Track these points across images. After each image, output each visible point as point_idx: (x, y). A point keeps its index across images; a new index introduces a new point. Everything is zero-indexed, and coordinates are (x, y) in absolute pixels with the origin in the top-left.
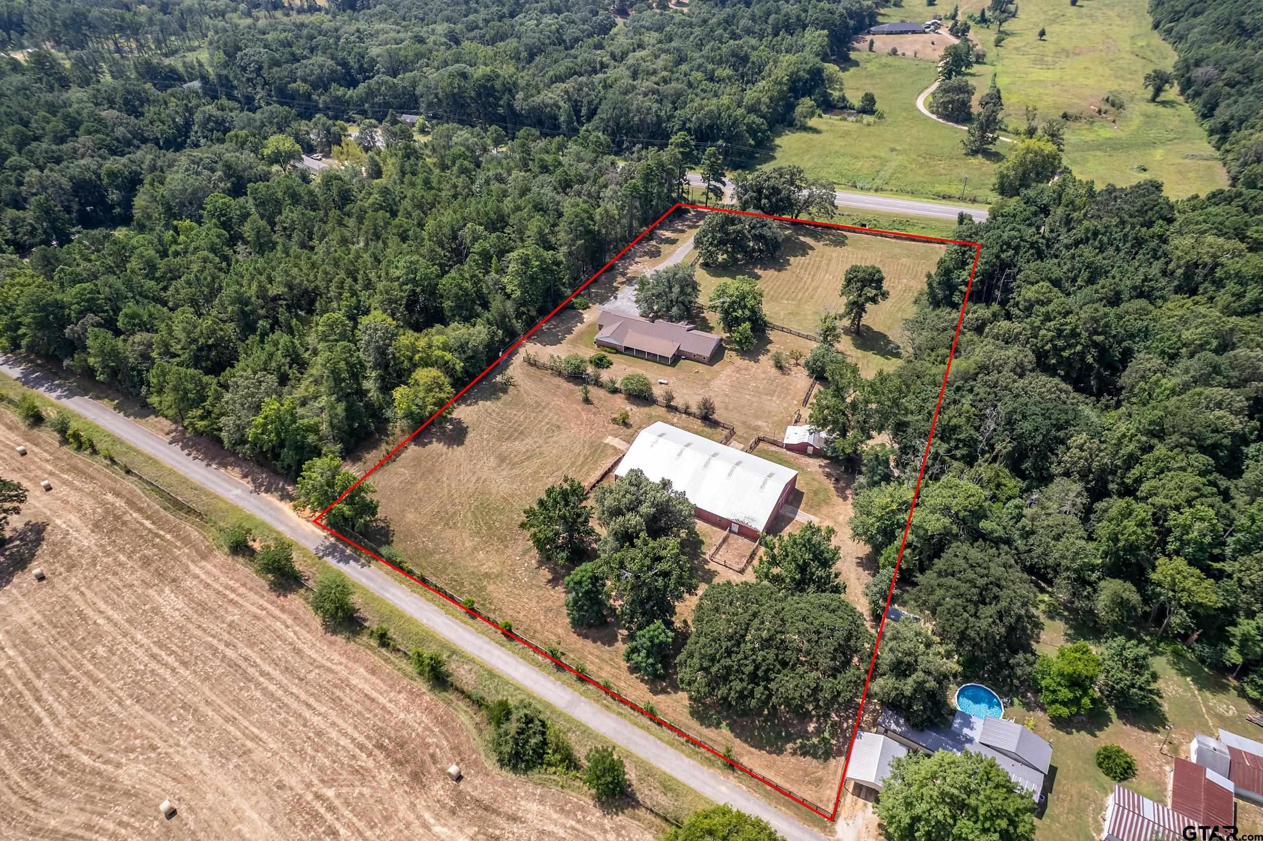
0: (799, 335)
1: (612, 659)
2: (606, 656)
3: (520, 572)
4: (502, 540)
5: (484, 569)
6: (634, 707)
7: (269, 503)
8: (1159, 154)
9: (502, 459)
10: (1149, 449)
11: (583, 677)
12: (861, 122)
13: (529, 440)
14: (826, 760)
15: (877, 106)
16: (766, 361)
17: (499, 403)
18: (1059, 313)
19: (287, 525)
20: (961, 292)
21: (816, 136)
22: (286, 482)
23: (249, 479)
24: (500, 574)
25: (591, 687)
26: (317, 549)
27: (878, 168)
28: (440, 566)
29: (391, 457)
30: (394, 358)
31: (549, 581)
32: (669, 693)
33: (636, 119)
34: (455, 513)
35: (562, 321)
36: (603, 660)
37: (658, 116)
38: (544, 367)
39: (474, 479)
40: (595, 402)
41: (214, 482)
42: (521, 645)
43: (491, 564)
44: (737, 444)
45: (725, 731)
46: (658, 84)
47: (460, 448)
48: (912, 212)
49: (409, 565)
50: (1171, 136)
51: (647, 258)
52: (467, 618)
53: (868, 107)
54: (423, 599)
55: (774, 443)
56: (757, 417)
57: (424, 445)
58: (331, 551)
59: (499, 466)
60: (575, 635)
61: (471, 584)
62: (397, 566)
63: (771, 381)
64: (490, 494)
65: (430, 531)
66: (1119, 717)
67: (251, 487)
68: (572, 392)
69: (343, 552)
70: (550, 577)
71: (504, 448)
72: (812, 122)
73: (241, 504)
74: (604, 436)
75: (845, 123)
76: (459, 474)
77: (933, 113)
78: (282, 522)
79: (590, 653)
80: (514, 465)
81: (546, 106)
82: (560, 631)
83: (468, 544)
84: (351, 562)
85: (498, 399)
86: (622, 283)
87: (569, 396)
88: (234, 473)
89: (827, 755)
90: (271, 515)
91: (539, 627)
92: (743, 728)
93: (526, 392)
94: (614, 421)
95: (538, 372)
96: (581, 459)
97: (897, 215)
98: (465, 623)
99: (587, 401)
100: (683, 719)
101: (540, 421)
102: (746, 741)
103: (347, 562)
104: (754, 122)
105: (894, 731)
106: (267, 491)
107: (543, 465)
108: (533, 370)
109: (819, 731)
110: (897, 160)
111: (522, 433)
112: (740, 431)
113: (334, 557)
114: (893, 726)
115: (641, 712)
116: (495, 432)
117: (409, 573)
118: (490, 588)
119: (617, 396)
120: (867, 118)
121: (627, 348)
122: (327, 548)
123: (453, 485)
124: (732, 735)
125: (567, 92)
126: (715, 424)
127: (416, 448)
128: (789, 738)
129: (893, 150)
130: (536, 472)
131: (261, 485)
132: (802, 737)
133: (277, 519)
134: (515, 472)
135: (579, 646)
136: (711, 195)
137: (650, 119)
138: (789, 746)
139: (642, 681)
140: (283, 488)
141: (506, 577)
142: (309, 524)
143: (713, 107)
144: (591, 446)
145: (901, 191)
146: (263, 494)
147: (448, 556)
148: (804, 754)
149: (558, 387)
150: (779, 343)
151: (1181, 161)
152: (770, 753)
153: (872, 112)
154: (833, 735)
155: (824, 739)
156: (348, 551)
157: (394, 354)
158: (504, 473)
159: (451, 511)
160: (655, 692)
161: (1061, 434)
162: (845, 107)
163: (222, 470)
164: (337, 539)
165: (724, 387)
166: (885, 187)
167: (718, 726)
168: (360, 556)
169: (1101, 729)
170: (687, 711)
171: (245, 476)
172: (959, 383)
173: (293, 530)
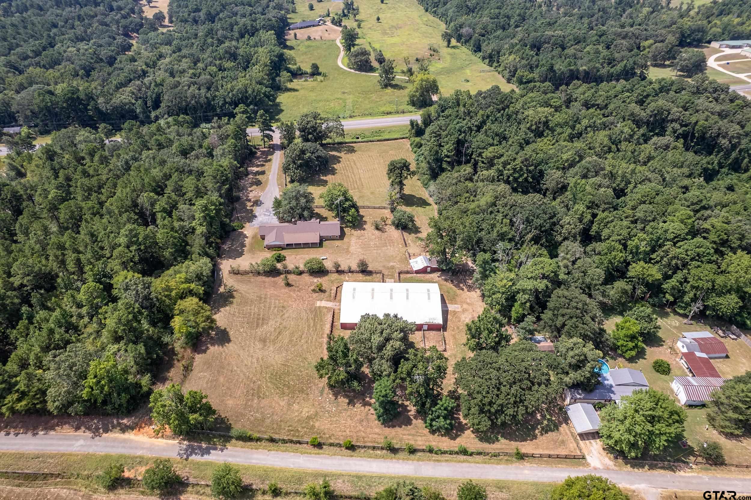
0: (374, 208)
1: (417, 432)
2: (413, 432)
3: (327, 406)
4: (302, 391)
5: (305, 414)
6: (451, 453)
7: (115, 440)
8: (468, 71)
9: (263, 341)
10: (594, 216)
11: (413, 451)
12: (316, 80)
13: (271, 322)
14: (558, 429)
15: (320, 70)
16: (369, 227)
17: (234, 305)
18: (511, 160)
19: (143, 448)
20: (446, 161)
21: (296, 93)
22: (118, 418)
23: (83, 429)
24: (317, 414)
25: (419, 454)
26: (179, 454)
27: (343, 104)
28: (275, 426)
29: (188, 369)
30: (158, 300)
31: (349, 404)
32: (460, 435)
33: (193, 102)
34: (259, 387)
35: (233, 240)
36: (413, 435)
37: (207, 98)
38: (246, 273)
39: (255, 360)
40: (293, 283)
41: (51, 445)
42: (363, 451)
43: (306, 409)
44: (390, 280)
45: (503, 440)
46: (191, 78)
47: (230, 344)
48: (379, 125)
49: (256, 435)
50: (467, 63)
51: (255, 187)
52: (317, 450)
53: (316, 72)
54: (279, 452)
55: (408, 272)
56: (389, 261)
57: (205, 351)
58: (191, 451)
59: (265, 346)
60: (387, 428)
61: (303, 428)
62: (245, 439)
63: (380, 238)
64: (272, 365)
65: (251, 406)
66: (647, 346)
67: (89, 434)
68: (275, 283)
69: (200, 448)
70: (347, 401)
71: (259, 333)
72: (289, 85)
73: (91, 451)
74: (314, 304)
75: (308, 83)
76: (242, 361)
77: (350, 68)
78: (136, 448)
79: (404, 435)
80: (274, 342)
81: (125, 104)
82: (377, 430)
83: (282, 403)
84: (211, 451)
85: (232, 303)
86: (252, 206)
87: (275, 284)
88: (67, 431)
89: (556, 427)
90: (124, 447)
91: (363, 434)
92: (509, 434)
93: (246, 292)
94: (314, 291)
95: (243, 277)
96: (312, 322)
97: (372, 128)
98: (318, 454)
99: (288, 285)
100: (478, 446)
101: (270, 308)
102: (516, 441)
103: (209, 453)
104: (266, 91)
105: (580, 399)
106: (106, 431)
107: (292, 334)
108: (239, 277)
109: (544, 417)
110: (350, 99)
111: (263, 319)
112: (386, 272)
113: (196, 454)
114: (578, 396)
115: (457, 453)
116: (246, 325)
117: (259, 440)
118: (317, 424)
119: (304, 275)
120: (319, 78)
121: (287, 245)
122: (186, 450)
123: (244, 370)
124: (508, 441)
125: (133, 93)
126: (370, 273)
127: (200, 355)
128: (534, 428)
129: (344, 93)
130: (291, 341)
131: (97, 429)
132: (538, 424)
133: (131, 448)
134: (278, 345)
135: (394, 433)
136: (266, 139)
137: (203, 100)
138: (537, 431)
139: (442, 435)
140: (119, 424)
141: (321, 414)
142: (160, 440)
143: (240, 86)
144: (311, 312)
145: (364, 115)
146: (105, 435)
147: (275, 417)
148: (546, 432)
149: (264, 282)
150: (369, 216)
151: (479, 74)
152: (531, 440)
153: (319, 74)
154: (551, 415)
155: (548, 419)
156: (204, 445)
157: (157, 298)
158: (271, 348)
159: (256, 388)
160: (454, 439)
161: (555, 220)
162: (302, 74)
163: (52, 433)
164: (189, 440)
165: (359, 250)
166: (354, 114)
167: (498, 440)
168: (215, 444)
169: (645, 355)
170: (477, 440)
171: (77, 428)
172: (490, 209)
173: (150, 449)
